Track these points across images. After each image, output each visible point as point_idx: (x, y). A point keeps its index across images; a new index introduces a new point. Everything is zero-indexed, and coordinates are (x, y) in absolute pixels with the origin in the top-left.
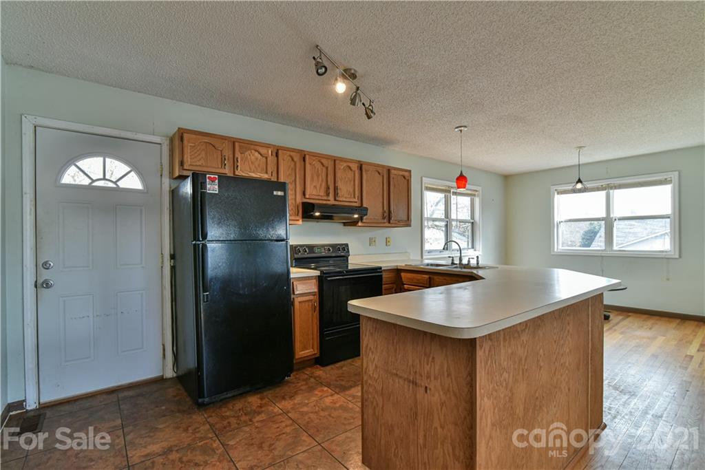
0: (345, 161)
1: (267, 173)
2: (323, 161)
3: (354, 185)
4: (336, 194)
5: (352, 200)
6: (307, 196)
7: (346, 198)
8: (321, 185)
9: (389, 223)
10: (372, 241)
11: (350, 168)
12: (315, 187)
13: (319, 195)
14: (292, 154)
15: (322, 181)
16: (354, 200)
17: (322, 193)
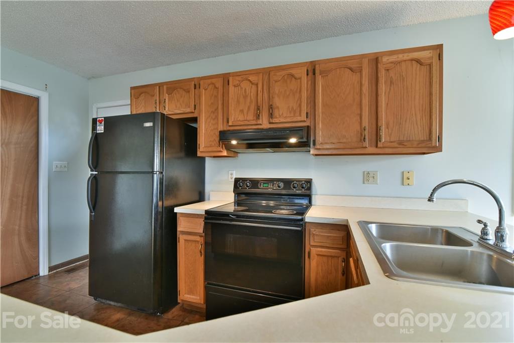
0: (284, 70)
1: (189, 107)
2: (251, 78)
3: (300, 98)
4: (271, 115)
5: (295, 120)
6: (230, 124)
7: (286, 117)
8: (249, 108)
9: (377, 146)
10: (368, 177)
11: (292, 76)
12: (242, 111)
13: (246, 120)
14: (214, 80)
15: (251, 102)
16: (299, 119)
17: (251, 117)
